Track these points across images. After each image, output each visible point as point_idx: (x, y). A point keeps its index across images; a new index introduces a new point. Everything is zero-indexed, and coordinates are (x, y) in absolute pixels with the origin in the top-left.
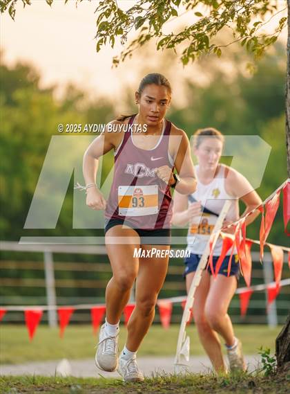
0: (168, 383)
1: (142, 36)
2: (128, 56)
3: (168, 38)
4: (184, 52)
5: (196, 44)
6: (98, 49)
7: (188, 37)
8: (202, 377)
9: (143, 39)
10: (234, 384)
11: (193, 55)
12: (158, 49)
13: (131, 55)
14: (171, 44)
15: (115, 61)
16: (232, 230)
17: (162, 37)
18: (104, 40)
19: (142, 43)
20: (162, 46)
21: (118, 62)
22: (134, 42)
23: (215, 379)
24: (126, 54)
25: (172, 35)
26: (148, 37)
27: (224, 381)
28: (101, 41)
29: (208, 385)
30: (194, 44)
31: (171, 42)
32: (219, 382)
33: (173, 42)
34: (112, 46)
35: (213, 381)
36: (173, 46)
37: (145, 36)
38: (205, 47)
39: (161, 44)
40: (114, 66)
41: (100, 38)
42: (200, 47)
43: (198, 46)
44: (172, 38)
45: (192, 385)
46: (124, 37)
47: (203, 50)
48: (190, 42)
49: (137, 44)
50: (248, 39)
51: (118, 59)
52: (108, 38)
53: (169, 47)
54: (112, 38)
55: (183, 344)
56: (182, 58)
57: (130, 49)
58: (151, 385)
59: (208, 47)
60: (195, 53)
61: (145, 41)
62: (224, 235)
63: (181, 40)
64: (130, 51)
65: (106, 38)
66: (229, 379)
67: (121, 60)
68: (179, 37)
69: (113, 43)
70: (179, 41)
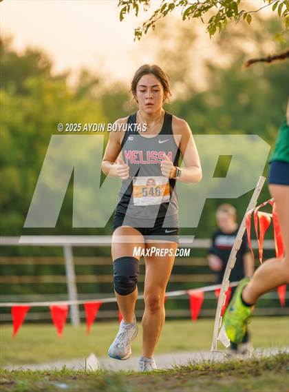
0: (207, 368)
1: (165, 5)
2: (151, 27)
3: (194, 7)
4: (211, 21)
5: (224, 12)
6: (121, 18)
7: (215, 4)
8: (241, 361)
9: (167, 8)
10: (278, 366)
11: (220, 23)
12: (184, 19)
13: (154, 26)
14: (197, 13)
15: (138, 34)
16: (268, 209)
17: (188, 6)
18: (127, 8)
19: (165, 13)
20: (188, 15)
21: (141, 34)
22: (156, 12)
23: (257, 362)
24: (148, 26)
25: (199, 3)
26: (172, 6)
27: (266, 365)
28: (124, 9)
29: (250, 369)
30: (221, 11)
31: (197, 11)
32: (261, 365)
33: (200, 10)
34: (136, 15)
35: (255, 364)
36: (200, 15)
37: (168, 5)
38: (234, 14)
39: (187, 13)
40: (137, 39)
41: (123, 6)
42: (229, 14)
43: (226, 13)
44: (198, 7)
45: (233, 369)
46: (147, 4)
47: (233, 18)
48: (218, 9)
49: (159, 14)
50: (279, 3)
51: (140, 30)
52: (131, 5)
53: (195, 16)
54: (135, 5)
55: (219, 330)
56: (208, 28)
57: (153, 20)
58: (189, 372)
59: (237, 14)
60: (221, 21)
61: (168, 10)
62: (260, 214)
63: (209, 7)
64: (152, 22)
65: (129, 6)
66: (273, 363)
67: (143, 32)
68: (206, 5)
69: (137, 11)
70: (206, 9)
